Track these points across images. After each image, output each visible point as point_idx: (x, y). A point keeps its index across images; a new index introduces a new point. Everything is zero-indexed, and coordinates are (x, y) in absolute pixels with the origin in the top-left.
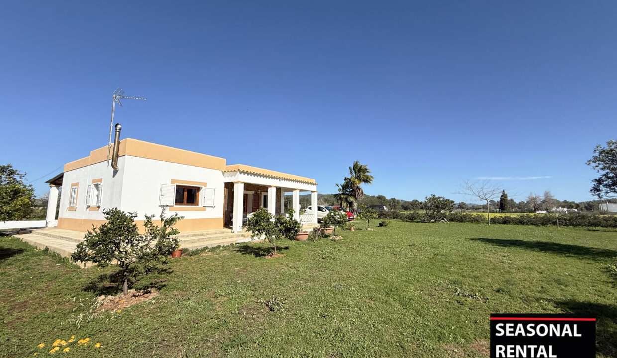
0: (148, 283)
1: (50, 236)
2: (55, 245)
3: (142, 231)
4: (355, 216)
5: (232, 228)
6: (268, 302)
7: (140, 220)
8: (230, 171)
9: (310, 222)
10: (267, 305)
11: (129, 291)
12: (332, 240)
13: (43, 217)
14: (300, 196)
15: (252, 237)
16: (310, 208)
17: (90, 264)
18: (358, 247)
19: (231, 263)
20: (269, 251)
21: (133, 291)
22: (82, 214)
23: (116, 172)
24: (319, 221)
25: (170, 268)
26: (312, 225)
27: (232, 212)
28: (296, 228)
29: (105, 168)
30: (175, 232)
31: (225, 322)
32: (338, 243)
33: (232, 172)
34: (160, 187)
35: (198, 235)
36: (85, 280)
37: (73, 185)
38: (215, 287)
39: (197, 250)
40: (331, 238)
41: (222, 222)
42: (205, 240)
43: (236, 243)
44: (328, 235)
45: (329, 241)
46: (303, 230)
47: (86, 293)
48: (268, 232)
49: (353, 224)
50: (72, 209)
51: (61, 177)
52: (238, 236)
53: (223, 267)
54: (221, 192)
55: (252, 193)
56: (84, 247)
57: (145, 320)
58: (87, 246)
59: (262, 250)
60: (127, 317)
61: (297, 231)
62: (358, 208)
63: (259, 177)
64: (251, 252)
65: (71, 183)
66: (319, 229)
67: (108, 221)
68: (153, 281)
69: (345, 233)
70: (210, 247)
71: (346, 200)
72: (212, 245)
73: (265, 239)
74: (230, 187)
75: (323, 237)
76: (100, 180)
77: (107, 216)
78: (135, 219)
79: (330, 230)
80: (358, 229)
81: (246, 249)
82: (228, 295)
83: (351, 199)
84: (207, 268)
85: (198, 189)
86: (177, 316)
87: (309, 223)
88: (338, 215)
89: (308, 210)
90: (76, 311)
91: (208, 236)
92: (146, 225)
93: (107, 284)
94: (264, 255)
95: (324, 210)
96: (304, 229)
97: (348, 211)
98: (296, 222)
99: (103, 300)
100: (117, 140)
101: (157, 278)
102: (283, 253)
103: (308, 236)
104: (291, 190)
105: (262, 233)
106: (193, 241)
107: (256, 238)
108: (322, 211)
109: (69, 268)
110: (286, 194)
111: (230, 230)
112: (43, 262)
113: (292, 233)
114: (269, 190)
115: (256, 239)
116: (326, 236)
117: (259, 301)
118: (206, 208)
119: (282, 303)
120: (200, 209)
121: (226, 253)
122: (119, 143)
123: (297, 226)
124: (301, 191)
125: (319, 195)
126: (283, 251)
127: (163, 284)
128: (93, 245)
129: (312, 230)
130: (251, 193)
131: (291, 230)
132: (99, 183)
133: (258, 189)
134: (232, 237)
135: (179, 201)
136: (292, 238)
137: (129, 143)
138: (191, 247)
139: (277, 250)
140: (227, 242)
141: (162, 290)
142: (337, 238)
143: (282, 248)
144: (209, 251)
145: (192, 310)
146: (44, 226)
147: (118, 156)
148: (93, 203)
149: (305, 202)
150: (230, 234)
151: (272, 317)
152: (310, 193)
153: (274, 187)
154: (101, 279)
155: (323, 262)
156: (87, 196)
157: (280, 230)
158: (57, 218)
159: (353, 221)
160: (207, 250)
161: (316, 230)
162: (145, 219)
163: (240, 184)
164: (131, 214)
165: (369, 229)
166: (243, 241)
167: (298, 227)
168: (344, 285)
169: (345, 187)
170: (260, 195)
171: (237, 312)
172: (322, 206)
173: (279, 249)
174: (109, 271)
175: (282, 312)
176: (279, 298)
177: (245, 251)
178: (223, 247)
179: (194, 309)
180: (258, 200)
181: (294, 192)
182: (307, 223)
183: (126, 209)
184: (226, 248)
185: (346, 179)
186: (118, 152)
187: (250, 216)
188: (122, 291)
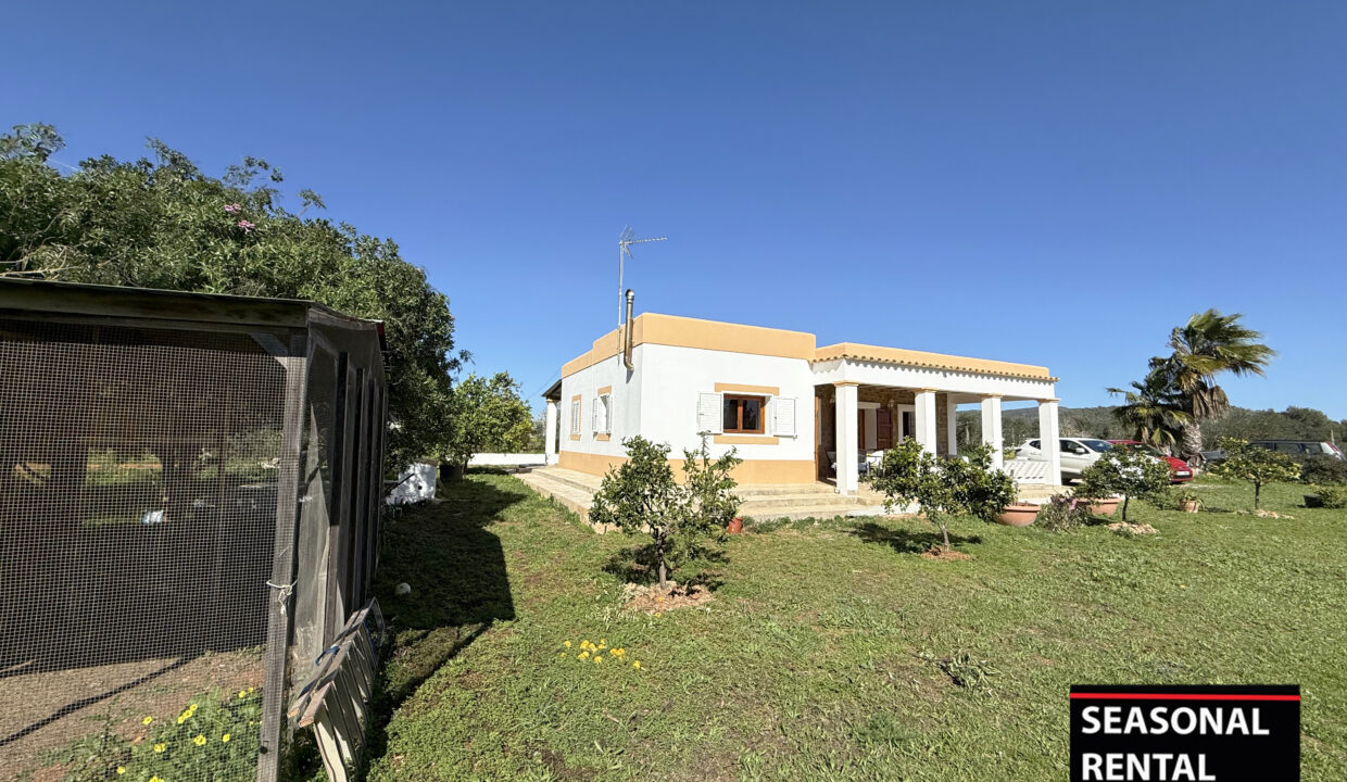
0: (693, 575)
1: (553, 478)
2: (562, 492)
3: (680, 478)
4: (1196, 471)
5: (834, 484)
6: (946, 662)
7: (675, 458)
8: (825, 359)
9: (1037, 481)
10: (945, 669)
11: (668, 582)
12: (1118, 533)
13: (541, 449)
14: (1003, 412)
15: (888, 505)
16: (1036, 445)
17: (612, 526)
18: (1223, 562)
19: (843, 559)
20: (929, 541)
21: (673, 583)
22: (588, 446)
23: (630, 373)
24: (1067, 479)
25: (724, 552)
26: (1042, 488)
27: (834, 448)
28: (1002, 493)
29: (615, 367)
30: (729, 483)
31: (851, 681)
32: (1141, 545)
33: (829, 363)
34: (697, 399)
35: (768, 493)
36: (603, 554)
37: (575, 398)
38: (816, 603)
39: (769, 523)
40: (1115, 527)
41: (813, 471)
42: (781, 503)
43: (846, 517)
44: (1103, 518)
45: (1107, 536)
46: (1021, 500)
47: (607, 574)
48: (926, 497)
49: (1193, 494)
50: (575, 437)
51: (559, 386)
52: (849, 502)
53: (826, 564)
54: (809, 406)
55: (877, 406)
56: (603, 499)
57: (700, 640)
58: (606, 497)
59: (910, 538)
60: (670, 627)
61: (1004, 501)
62: (1206, 446)
63: (892, 368)
64: (885, 540)
65: (571, 395)
66: (1069, 501)
67: (630, 459)
68: (701, 571)
69: (1165, 517)
70: (793, 519)
71: (1158, 421)
72: (796, 515)
73: (920, 512)
74: (826, 394)
75: (1084, 521)
76: (609, 389)
77: (628, 449)
78: (669, 456)
79: (1110, 504)
80: (1211, 510)
81: (871, 531)
82: (849, 625)
83: (1180, 419)
84: (794, 561)
85: (762, 401)
86: (754, 647)
87: (1034, 481)
88: (1137, 464)
89: (1026, 447)
90: (600, 600)
91: (789, 497)
92: (686, 469)
93: (631, 563)
94: (915, 550)
95: (1079, 450)
96: (1023, 496)
97: (1168, 453)
98: (1002, 478)
99: (633, 591)
100: (629, 318)
101: (707, 567)
102: (967, 552)
103: (1035, 514)
104: (978, 398)
105: (912, 497)
106: (759, 505)
107: (896, 508)
108: (1074, 452)
109: (581, 531)
110: (963, 408)
111: (830, 487)
112: (550, 517)
113: (992, 506)
114: (918, 398)
115: (897, 511)
116: (1094, 522)
117: (922, 654)
118: (781, 439)
119: (986, 674)
120: (767, 442)
121: (828, 536)
122: (632, 323)
123: (1005, 487)
124: (1005, 399)
125: (1060, 409)
126: (967, 546)
127: (718, 579)
128: (615, 497)
129: (1047, 501)
130: (873, 406)
131: (988, 497)
132: (607, 394)
133: (889, 397)
134: (836, 502)
135: (730, 424)
136: (992, 519)
137: (648, 320)
138: (759, 515)
139: (950, 542)
140: (826, 511)
141: (719, 592)
142: (1137, 530)
143: (961, 539)
144: (793, 528)
145: (778, 642)
146: (543, 462)
147: (631, 347)
148: (602, 429)
149: (1020, 427)
150: (832, 496)
151: (961, 700)
152: (1036, 404)
153: (930, 390)
154: (625, 554)
155: (1093, 588)
156: (592, 416)
157: (957, 496)
158: (557, 450)
159: (1187, 485)
160: (787, 526)
161: (1059, 503)
162: (684, 457)
163: (848, 388)
164: (661, 447)
165: (1261, 513)
166: (862, 514)
167: (1008, 491)
168: (1185, 668)
169: (1154, 385)
170: (894, 412)
171: (873, 667)
172: (1075, 440)
173: (956, 541)
174: (634, 544)
175: (989, 696)
176: (974, 659)
177: (869, 535)
178: (820, 521)
179: (782, 640)
180: (890, 422)
181: (986, 402)
182: (1028, 481)
183: (653, 437)
184: (825, 524)
185: (1155, 362)
186: (631, 339)
187: (876, 459)
188: (658, 580)
